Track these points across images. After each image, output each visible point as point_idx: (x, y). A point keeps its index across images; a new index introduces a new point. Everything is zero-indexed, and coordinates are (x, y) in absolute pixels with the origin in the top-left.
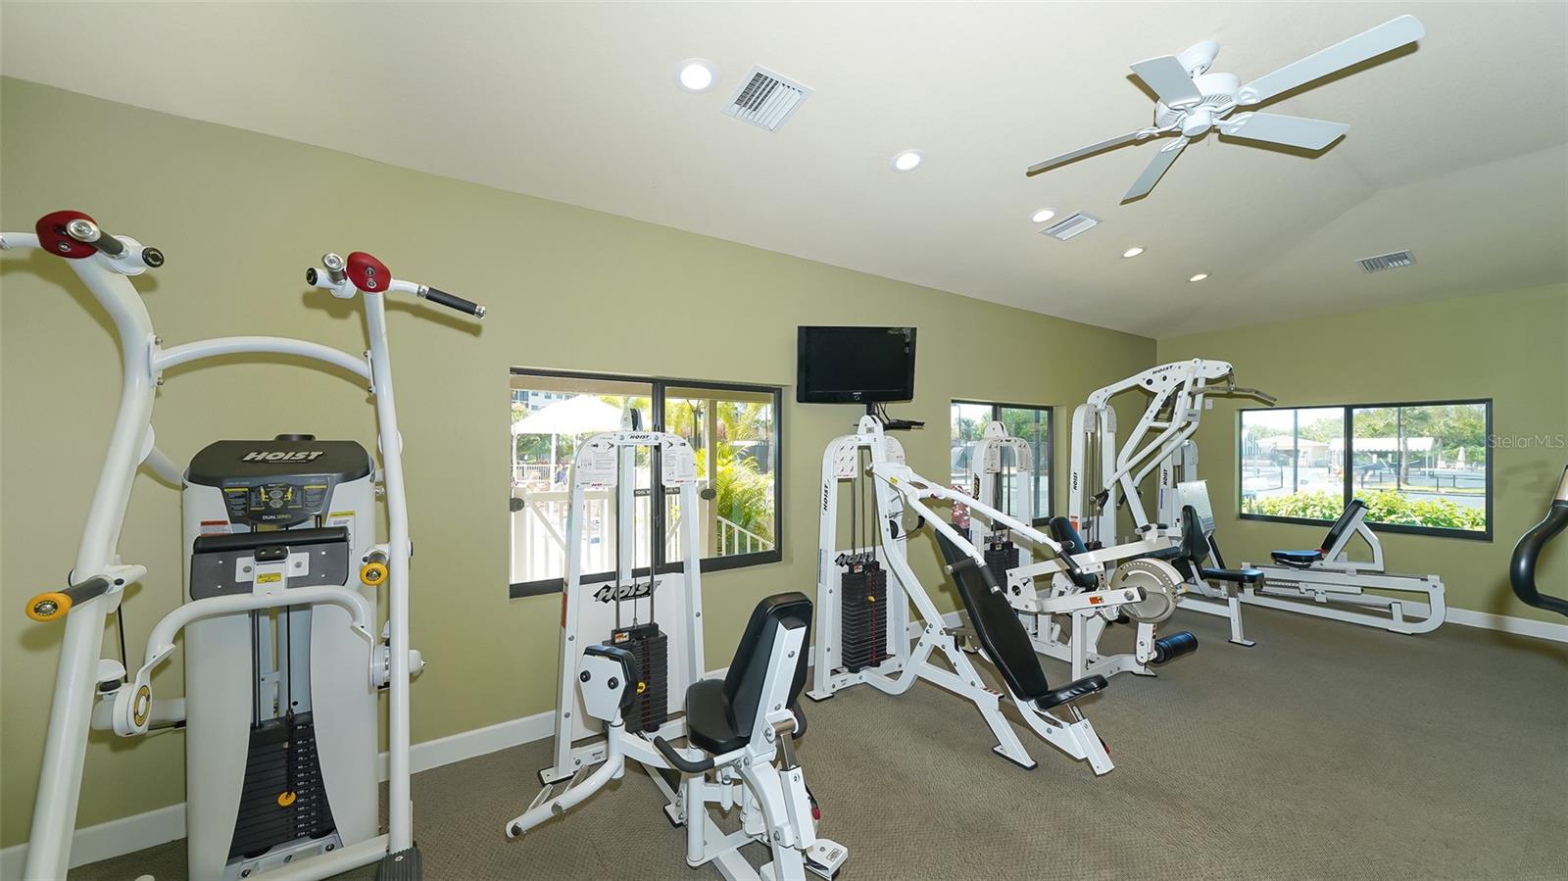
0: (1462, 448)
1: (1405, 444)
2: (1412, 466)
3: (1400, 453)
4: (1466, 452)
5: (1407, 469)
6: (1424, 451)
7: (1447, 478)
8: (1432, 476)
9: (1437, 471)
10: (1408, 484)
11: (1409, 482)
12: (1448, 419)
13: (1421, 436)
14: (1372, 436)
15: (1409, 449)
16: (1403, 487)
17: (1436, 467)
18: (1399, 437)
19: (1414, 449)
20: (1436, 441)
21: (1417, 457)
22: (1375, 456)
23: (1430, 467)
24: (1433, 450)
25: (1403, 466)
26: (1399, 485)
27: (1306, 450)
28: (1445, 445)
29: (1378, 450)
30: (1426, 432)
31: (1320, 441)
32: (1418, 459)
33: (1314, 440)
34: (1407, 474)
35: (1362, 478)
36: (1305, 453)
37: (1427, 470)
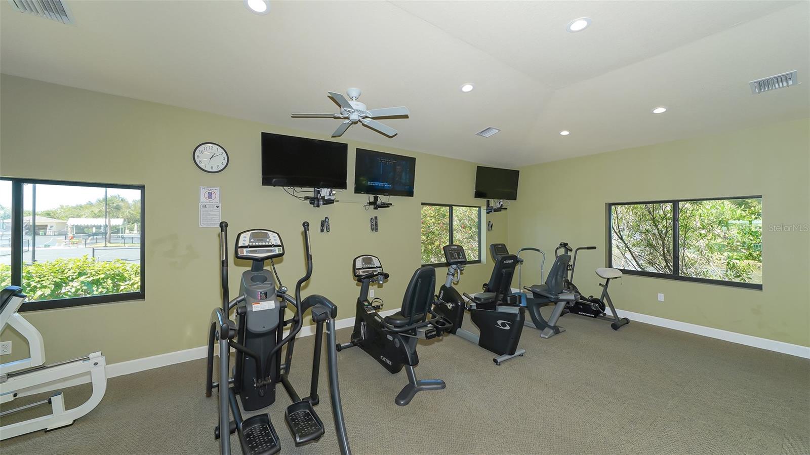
0: (136, 224)
1: (109, 221)
2: (113, 233)
3: (106, 226)
4: (137, 226)
5: (110, 235)
6: (119, 226)
7: (129, 238)
8: (123, 238)
9: (125, 235)
10: (111, 243)
11: (111, 241)
12: (129, 210)
13: (118, 218)
14: (93, 217)
15: (111, 225)
16: (108, 245)
17: (125, 233)
18: (106, 218)
19: (114, 225)
20: (125, 220)
21: (116, 228)
22: (94, 228)
23: (122, 233)
24: (123, 224)
25: (108, 234)
26: (106, 244)
27: (52, 225)
28: (129, 222)
29: (96, 225)
30: (120, 216)
31: (62, 220)
32: (116, 230)
33: (59, 219)
34: (110, 238)
35: (85, 241)
36: (51, 227)
37: (120, 235)
